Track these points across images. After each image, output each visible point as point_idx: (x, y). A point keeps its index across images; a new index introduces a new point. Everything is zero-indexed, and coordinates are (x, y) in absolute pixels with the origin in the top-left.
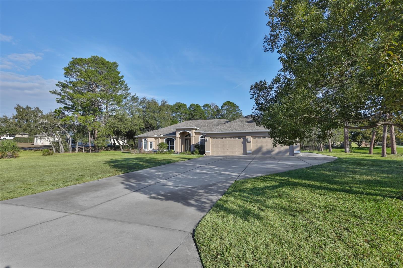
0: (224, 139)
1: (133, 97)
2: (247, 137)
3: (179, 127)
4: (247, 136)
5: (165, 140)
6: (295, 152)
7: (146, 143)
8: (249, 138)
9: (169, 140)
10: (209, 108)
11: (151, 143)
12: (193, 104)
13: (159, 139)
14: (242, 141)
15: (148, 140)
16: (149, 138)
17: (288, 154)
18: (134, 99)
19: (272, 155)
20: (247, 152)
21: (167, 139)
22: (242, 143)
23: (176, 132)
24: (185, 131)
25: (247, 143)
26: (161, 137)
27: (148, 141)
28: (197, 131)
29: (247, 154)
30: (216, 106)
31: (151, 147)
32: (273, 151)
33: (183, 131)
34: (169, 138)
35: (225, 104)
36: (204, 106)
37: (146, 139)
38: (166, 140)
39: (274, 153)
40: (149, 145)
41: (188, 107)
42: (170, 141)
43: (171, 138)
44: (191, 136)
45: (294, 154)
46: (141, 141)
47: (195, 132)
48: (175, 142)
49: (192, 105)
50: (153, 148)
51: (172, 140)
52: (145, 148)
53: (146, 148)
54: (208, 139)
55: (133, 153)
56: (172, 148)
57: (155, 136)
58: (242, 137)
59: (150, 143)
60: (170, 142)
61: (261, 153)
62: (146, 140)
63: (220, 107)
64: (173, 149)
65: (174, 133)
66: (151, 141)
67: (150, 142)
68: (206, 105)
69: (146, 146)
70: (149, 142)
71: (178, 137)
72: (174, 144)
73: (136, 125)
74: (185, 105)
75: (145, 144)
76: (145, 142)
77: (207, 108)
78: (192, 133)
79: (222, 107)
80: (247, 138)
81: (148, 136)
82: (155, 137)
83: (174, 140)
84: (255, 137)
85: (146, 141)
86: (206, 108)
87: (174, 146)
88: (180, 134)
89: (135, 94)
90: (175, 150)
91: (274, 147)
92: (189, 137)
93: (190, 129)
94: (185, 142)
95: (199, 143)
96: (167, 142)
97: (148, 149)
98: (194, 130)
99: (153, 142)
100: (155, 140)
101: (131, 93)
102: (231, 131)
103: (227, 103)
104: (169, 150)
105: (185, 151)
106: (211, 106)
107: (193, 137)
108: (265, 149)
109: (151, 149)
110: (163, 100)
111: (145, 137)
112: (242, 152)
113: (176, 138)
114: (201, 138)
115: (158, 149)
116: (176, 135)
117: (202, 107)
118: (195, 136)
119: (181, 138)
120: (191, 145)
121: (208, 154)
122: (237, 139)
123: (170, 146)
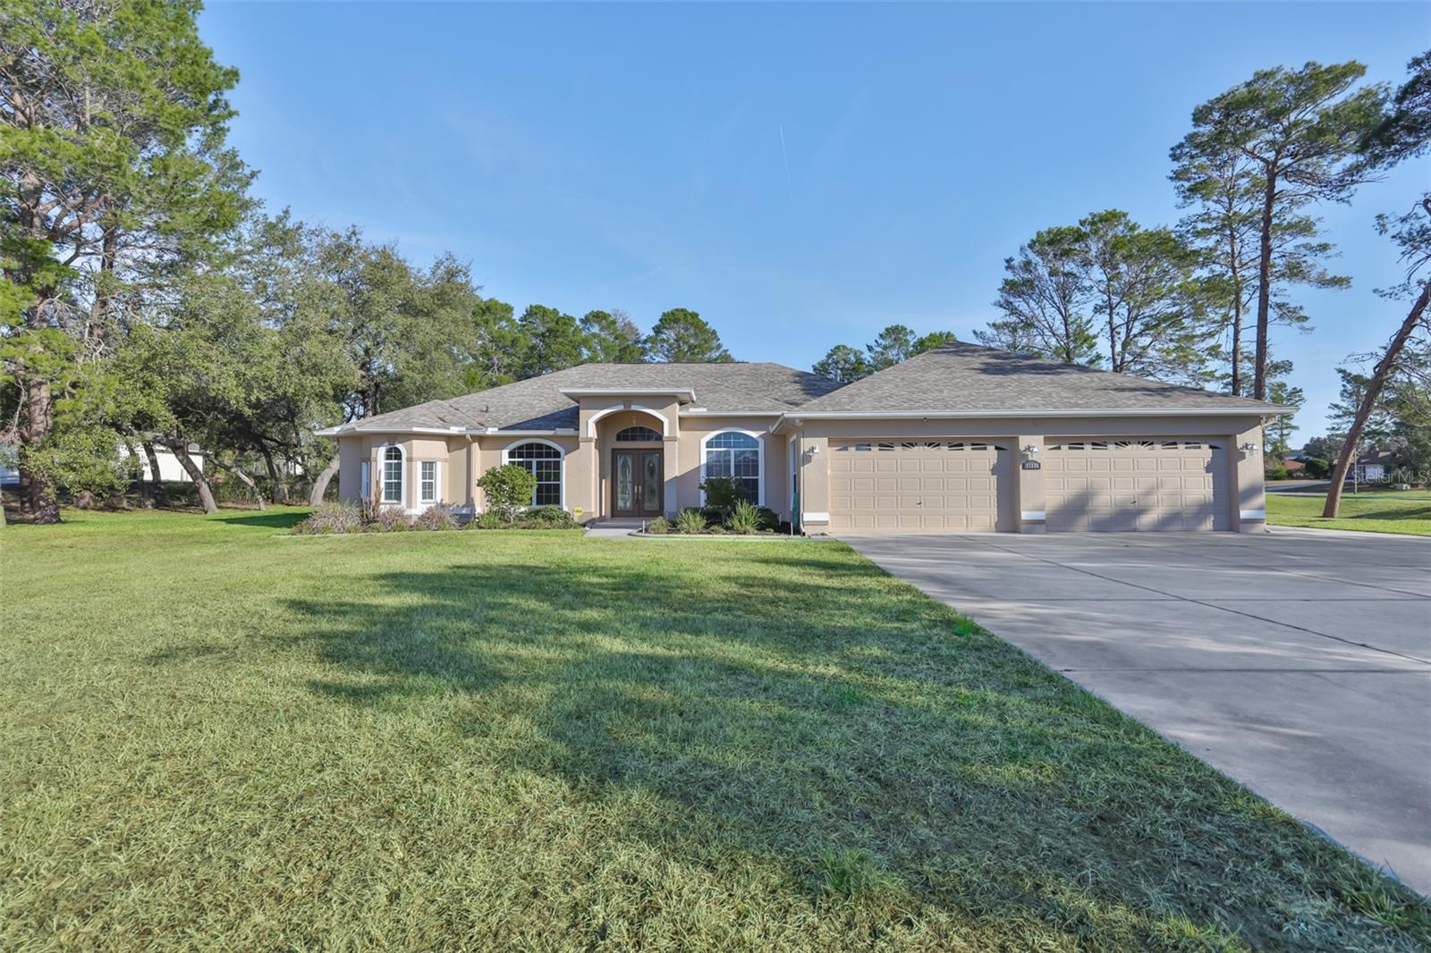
0: (898, 449)
1: (270, 227)
2: (1024, 441)
3: (600, 386)
4: (1020, 436)
5: (505, 453)
6: (1244, 513)
7: (395, 471)
8: (1033, 444)
9: (530, 455)
10: (609, 327)
11: (429, 466)
12: (541, 307)
13: (475, 446)
14: (994, 461)
15: (410, 451)
16: (416, 443)
17: (1208, 525)
18: (280, 236)
19: (1135, 530)
20: (1025, 515)
21: (521, 447)
22: (994, 471)
23: (582, 412)
24: (634, 408)
25: (1022, 472)
26: (482, 440)
27: (410, 460)
28: (693, 411)
29: (1023, 527)
30: (629, 327)
31: (428, 491)
32: (1141, 511)
33: (621, 408)
34: (530, 446)
35: (669, 320)
36: (585, 321)
37: (399, 446)
38: (512, 455)
39: (1148, 519)
40: (419, 481)
41: (517, 315)
42: (534, 461)
43: (540, 446)
44: (666, 434)
45: (1242, 527)
46: (368, 460)
47: (683, 413)
48: (564, 464)
49: (533, 312)
50: (441, 494)
51: (548, 455)
52: (388, 496)
53: (398, 497)
54: (817, 445)
55: (325, 530)
56: (550, 494)
57: (454, 430)
58: (991, 441)
59: (424, 468)
60: (538, 462)
61: (1084, 521)
62: (394, 454)
63: (646, 331)
64: (557, 500)
65: (570, 418)
66: (429, 456)
67: (424, 463)
68: (598, 317)
69: (399, 485)
70: (419, 465)
71: (590, 440)
72: (557, 477)
73: (316, 370)
74: (508, 309)
75: (389, 476)
76: (389, 466)
77: (601, 330)
78: (667, 417)
79: (658, 330)
80: (1022, 447)
81: (416, 429)
82: (449, 439)
83: (557, 454)
84: (1055, 442)
85: (399, 457)
86: (596, 329)
87: (557, 488)
88: (602, 424)
89: (286, 212)
90: (565, 509)
91: (1147, 494)
92: (634, 439)
93: (663, 400)
94: (612, 465)
95: (698, 469)
96: (520, 464)
97: (410, 505)
98: (677, 405)
99: (439, 464)
100: (447, 455)
101: (259, 204)
102: (946, 407)
103: (681, 316)
104: (535, 507)
105: (616, 513)
106: (614, 322)
107: (674, 439)
108: (1107, 500)
109: (430, 503)
110: (442, 257)
111: (392, 437)
112: (994, 518)
113: (573, 444)
114: (709, 444)
115: (470, 502)
116: (577, 429)
117: (578, 323)
118: (679, 434)
119: (600, 444)
120: (666, 480)
121: (819, 530)
122: (968, 448)
123: (535, 484)
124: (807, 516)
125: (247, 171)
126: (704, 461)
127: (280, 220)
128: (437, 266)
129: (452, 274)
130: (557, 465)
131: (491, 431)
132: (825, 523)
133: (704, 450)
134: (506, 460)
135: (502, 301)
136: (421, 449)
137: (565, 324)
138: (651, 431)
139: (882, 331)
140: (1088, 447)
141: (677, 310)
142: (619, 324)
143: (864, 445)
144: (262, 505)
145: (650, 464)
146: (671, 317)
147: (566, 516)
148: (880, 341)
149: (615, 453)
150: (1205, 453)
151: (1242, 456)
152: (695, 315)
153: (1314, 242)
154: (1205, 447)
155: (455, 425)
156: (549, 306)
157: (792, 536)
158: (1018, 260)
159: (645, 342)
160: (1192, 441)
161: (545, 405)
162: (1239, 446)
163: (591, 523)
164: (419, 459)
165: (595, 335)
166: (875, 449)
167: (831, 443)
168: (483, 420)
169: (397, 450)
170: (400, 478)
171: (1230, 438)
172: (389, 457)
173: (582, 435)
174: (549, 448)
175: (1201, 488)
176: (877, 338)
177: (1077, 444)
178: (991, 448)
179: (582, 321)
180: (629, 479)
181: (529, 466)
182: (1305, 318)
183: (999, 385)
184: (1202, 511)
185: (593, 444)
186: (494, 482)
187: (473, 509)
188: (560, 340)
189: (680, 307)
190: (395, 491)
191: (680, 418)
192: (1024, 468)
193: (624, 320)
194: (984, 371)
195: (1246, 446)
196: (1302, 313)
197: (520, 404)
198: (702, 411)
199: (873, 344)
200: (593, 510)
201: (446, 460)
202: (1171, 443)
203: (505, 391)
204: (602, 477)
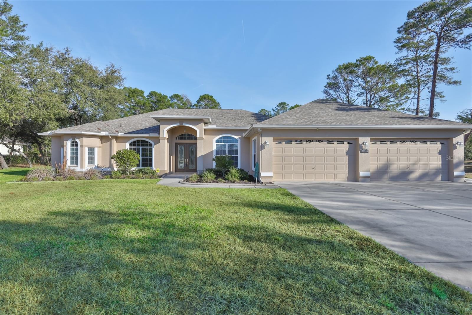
0: (304, 143)
2: (361, 140)
3: (169, 115)
4: (360, 138)
5: (128, 144)
6: (456, 173)
7: (75, 152)
8: (365, 141)
9: (139, 145)
10: (180, 100)
11: (91, 150)
12: (155, 92)
13: (114, 141)
14: (347, 149)
15: (82, 142)
16: (85, 139)
17: (439, 179)
19: (408, 181)
20: (361, 174)
21: (135, 142)
22: (347, 154)
23: (161, 126)
24: (184, 125)
25: (360, 154)
26: (117, 138)
27: (82, 146)
28: (210, 127)
29: (360, 179)
30: (188, 100)
31: (91, 160)
32: (411, 172)
33: (178, 124)
34: (138, 141)
35: (202, 98)
36: (172, 98)
37: (77, 140)
38: (131, 145)
39: (414, 176)
40: (86, 156)
41: (146, 94)
42: (141, 148)
43: (143, 141)
44: (198, 136)
45: (455, 179)
46: (62, 146)
47: (206, 128)
48: (154, 149)
49: (152, 94)
50: (97, 162)
51: (147, 145)
52: (72, 163)
53: (77, 164)
54: (268, 141)
56: (147, 162)
57: (103, 133)
58: (346, 140)
60: (142, 148)
61: (386, 177)
62: (75, 144)
64: (151, 165)
65: (156, 130)
66: (91, 145)
67: (89, 149)
68: (176, 96)
69: (77, 158)
70: (86, 150)
71: (164, 139)
72: (151, 154)
74: (142, 92)
75: (72, 153)
76: (72, 149)
77: (178, 100)
78: (199, 129)
79: (198, 102)
80: (360, 142)
81: (83, 133)
82: (102, 138)
83: (151, 145)
84: (374, 141)
85: (77, 145)
86: (175, 101)
87: (151, 160)
88: (170, 132)
89: (41, 44)
90: (154, 169)
91: (414, 164)
92: (185, 139)
93: (197, 121)
94: (175, 150)
95: (212, 152)
96: (135, 149)
97: (82, 167)
98: (203, 124)
99: (96, 149)
100: (101, 145)
101: (27, 38)
102: (327, 124)
103: (207, 97)
104: (141, 167)
105: (177, 170)
106: (182, 98)
107: (202, 139)
108: (396, 167)
109: (93, 166)
110: (109, 65)
111: (73, 136)
112: (347, 175)
113: (157, 140)
114: (217, 141)
115: (111, 166)
116: (159, 134)
117: (169, 98)
118: (204, 136)
119: (170, 140)
120: (198, 156)
121: (268, 180)
122: (335, 143)
123: (140, 158)
124: (263, 174)
125: (22, 24)
126: (215, 148)
127: (38, 46)
128: (107, 69)
129: (113, 72)
130: (151, 150)
131: (120, 134)
132: (271, 177)
133: (215, 144)
134: (128, 146)
135: (140, 89)
136: (87, 141)
137: (164, 98)
138: (192, 136)
139: (278, 104)
140: (388, 143)
141: (206, 95)
142: (184, 100)
143: (289, 141)
144: (31, 166)
145: (192, 150)
146: (203, 97)
147: (154, 172)
148: (277, 108)
149: (177, 144)
150: (439, 146)
151: (456, 148)
152: (212, 97)
153: (448, 67)
154: (439, 143)
155: (105, 131)
156: (158, 92)
157: (257, 184)
158: (332, 75)
159: (194, 106)
160: (433, 141)
161: (147, 124)
162: (454, 143)
163: (165, 176)
164: (86, 146)
165: (175, 103)
166: (294, 143)
167: (274, 140)
168: (118, 130)
169: (76, 142)
170: (77, 155)
171: (450, 140)
172: (72, 145)
173: (161, 136)
174: (147, 142)
175: (436, 162)
176: (276, 106)
177: (383, 141)
178: (346, 143)
179: (170, 97)
180: (183, 156)
181: (138, 150)
182: (444, 96)
183: (346, 115)
184: (437, 172)
185: (166, 140)
186: (121, 157)
187: (113, 169)
188: (162, 104)
189: (206, 94)
190: (75, 161)
191: (205, 130)
192: (361, 152)
193: (186, 98)
194: (338, 110)
195: (457, 143)
196: (442, 95)
197: (136, 123)
198: (214, 127)
199: (274, 108)
200: (166, 169)
201: (100, 147)
202: (424, 141)
203: (131, 118)
204: (171, 155)
